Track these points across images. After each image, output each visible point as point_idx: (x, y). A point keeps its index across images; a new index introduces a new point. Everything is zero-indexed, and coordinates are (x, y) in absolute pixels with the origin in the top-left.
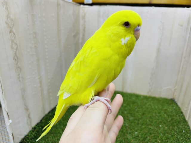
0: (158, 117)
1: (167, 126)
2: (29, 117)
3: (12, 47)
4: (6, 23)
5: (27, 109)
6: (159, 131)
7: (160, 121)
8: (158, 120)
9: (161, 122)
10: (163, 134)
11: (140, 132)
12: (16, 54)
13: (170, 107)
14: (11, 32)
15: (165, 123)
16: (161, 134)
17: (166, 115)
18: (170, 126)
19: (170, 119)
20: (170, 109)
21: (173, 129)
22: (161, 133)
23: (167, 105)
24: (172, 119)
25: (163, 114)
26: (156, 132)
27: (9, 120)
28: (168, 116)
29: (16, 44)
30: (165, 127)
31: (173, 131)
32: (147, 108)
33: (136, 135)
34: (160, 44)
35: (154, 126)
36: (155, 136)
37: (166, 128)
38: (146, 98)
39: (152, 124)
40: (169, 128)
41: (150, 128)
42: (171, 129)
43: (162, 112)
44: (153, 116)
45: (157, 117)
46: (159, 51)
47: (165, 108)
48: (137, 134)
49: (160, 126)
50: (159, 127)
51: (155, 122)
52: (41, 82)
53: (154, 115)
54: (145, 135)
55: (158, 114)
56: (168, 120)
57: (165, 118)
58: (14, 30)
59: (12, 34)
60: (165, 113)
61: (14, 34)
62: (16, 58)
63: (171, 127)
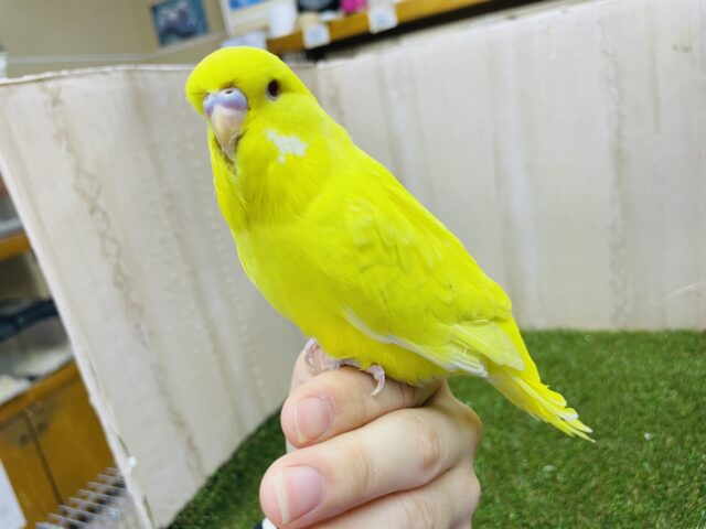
0: (644, 405)
1: (674, 434)
2: (190, 445)
3: (105, 253)
4: (77, 189)
5: (180, 423)
6: (641, 455)
7: (646, 418)
8: (641, 414)
9: (651, 422)
10: (652, 463)
11: (563, 466)
12: (118, 269)
13: (699, 363)
14: (93, 210)
15: (666, 424)
16: (646, 465)
17: (674, 395)
18: (685, 433)
19: (690, 406)
20: (695, 368)
21: (695, 442)
22: (645, 460)
23: (687, 355)
24: (697, 407)
25: (665, 391)
26: (628, 458)
27: (128, 456)
28: (685, 396)
29: (115, 241)
30: (664, 440)
31: (694, 449)
32: (603, 379)
33: (547, 476)
34: (619, 134)
35: (620, 439)
36: (617, 474)
37: (669, 440)
38: (605, 340)
39: (616, 432)
40: (681, 442)
41: (606, 449)
42: (687, 445)
43: (662, 383)
44: (622, 404)
45: (638, 407)
46: (619, 157)
47: (678, 368)
48: (551, 472)
49: (647, 436)
50: (642, 441)
51: (629, 424)
52: (213, 336)
53: (627, 398)
54: (582, 472)
55: (644, 395)
56: (683, 413)
57: (671, 404)
58: (101, 203)
59: (99, 215)
60: (671, 388)
61: (105, 214)
62: (123, 282)
63: (688, 438)
